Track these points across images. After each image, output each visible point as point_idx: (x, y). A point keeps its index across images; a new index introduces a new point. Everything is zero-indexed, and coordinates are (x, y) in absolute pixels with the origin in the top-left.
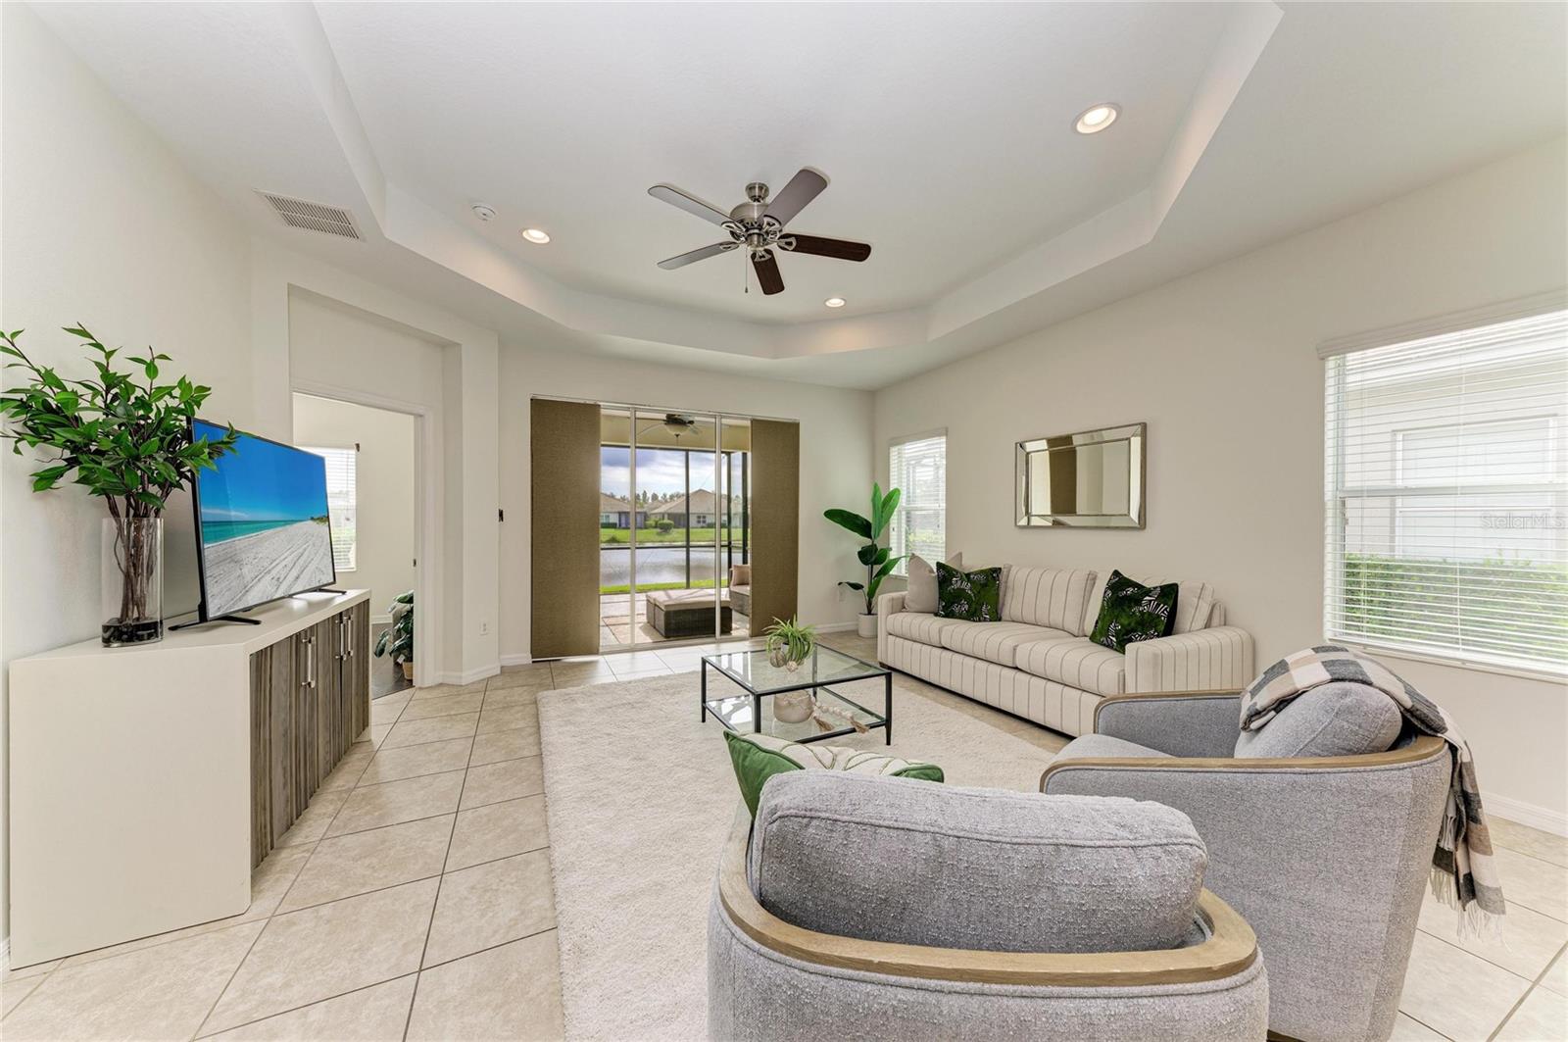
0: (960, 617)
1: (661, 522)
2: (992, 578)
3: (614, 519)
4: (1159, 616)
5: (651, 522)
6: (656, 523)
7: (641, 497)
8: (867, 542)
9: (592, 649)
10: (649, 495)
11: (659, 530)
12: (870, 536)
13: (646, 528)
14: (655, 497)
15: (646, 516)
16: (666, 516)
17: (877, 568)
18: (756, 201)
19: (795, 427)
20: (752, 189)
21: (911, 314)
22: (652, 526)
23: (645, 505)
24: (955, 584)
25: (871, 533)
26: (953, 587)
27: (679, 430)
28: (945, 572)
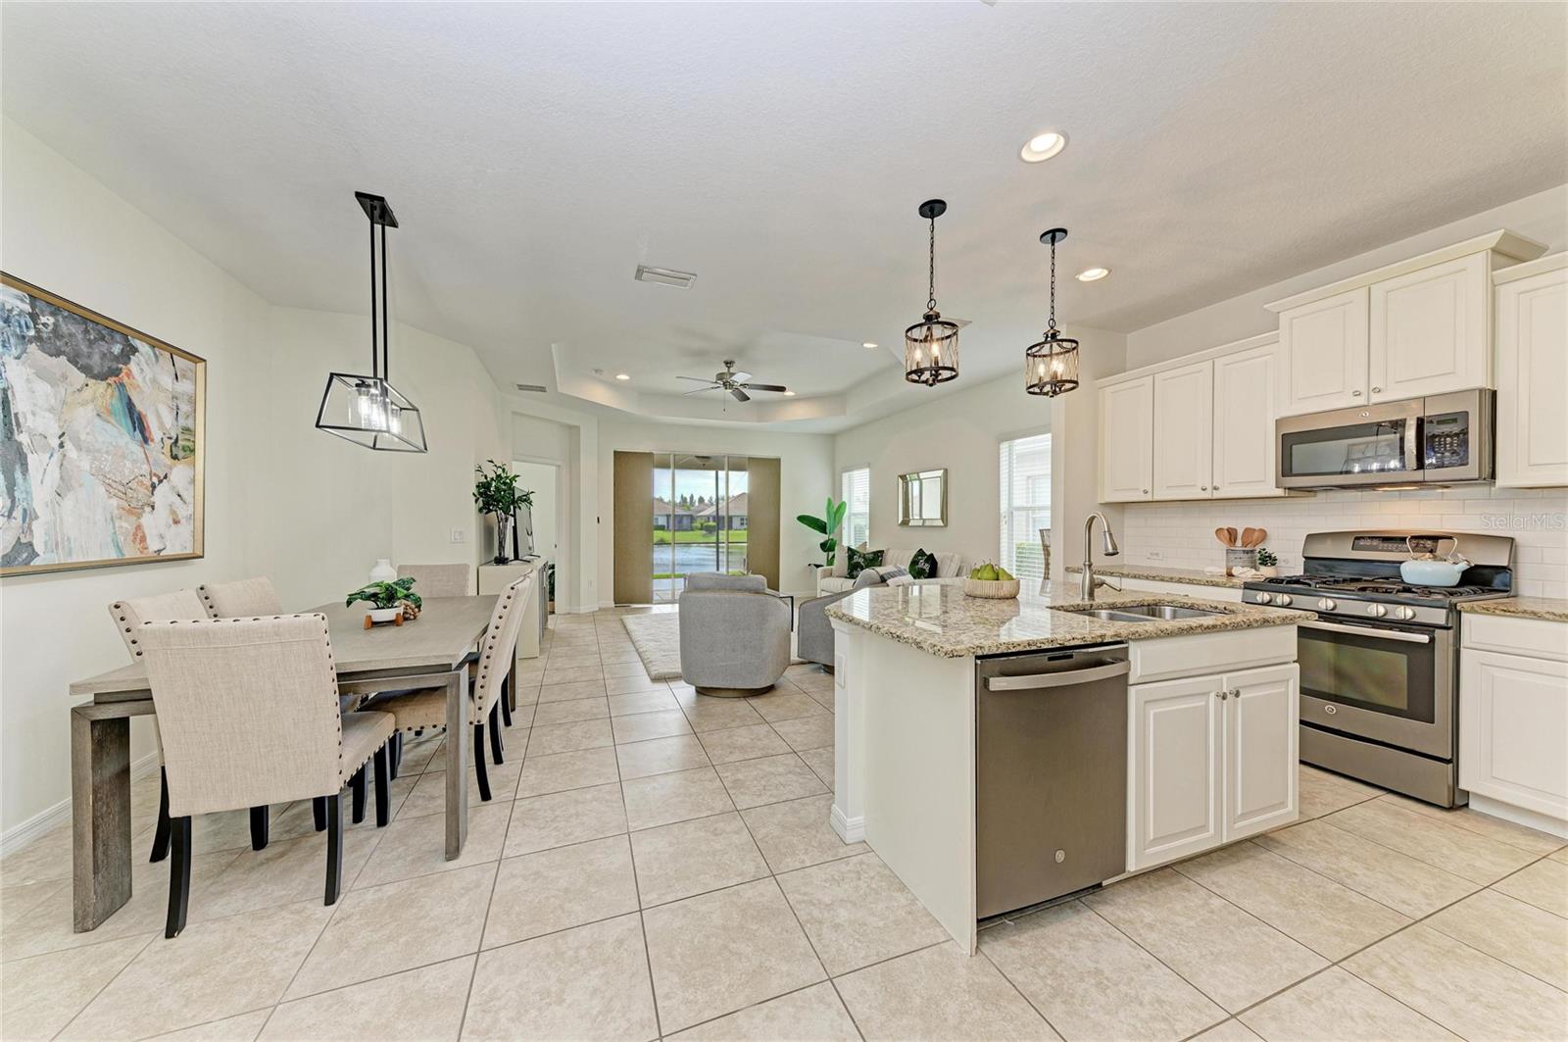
0: (852, 577)
1: (707, 524)
2: (878, 556)
3: (662, 521)
4: (926, 570)
5: (697, 524)
6: (702, 525)
7: (688, 500)
8: (825, 537)
9: (649, 600)
10: (696, 498)
11: (704, 532)
12: (826, 533)
13: (692, 529)
14: (701, 500)
15: (692, 518)
16: (711, 519)
17: (831, 554)
18: (729, 368)
19: (778, 460)
20: (726, 363)
21: (835, 399)
22: (697, 528)
23: (692, 508)
24: (856, 559)
25: (828, 531)
26: (855, 561)
27: (704, 463)
28: (851, 553)
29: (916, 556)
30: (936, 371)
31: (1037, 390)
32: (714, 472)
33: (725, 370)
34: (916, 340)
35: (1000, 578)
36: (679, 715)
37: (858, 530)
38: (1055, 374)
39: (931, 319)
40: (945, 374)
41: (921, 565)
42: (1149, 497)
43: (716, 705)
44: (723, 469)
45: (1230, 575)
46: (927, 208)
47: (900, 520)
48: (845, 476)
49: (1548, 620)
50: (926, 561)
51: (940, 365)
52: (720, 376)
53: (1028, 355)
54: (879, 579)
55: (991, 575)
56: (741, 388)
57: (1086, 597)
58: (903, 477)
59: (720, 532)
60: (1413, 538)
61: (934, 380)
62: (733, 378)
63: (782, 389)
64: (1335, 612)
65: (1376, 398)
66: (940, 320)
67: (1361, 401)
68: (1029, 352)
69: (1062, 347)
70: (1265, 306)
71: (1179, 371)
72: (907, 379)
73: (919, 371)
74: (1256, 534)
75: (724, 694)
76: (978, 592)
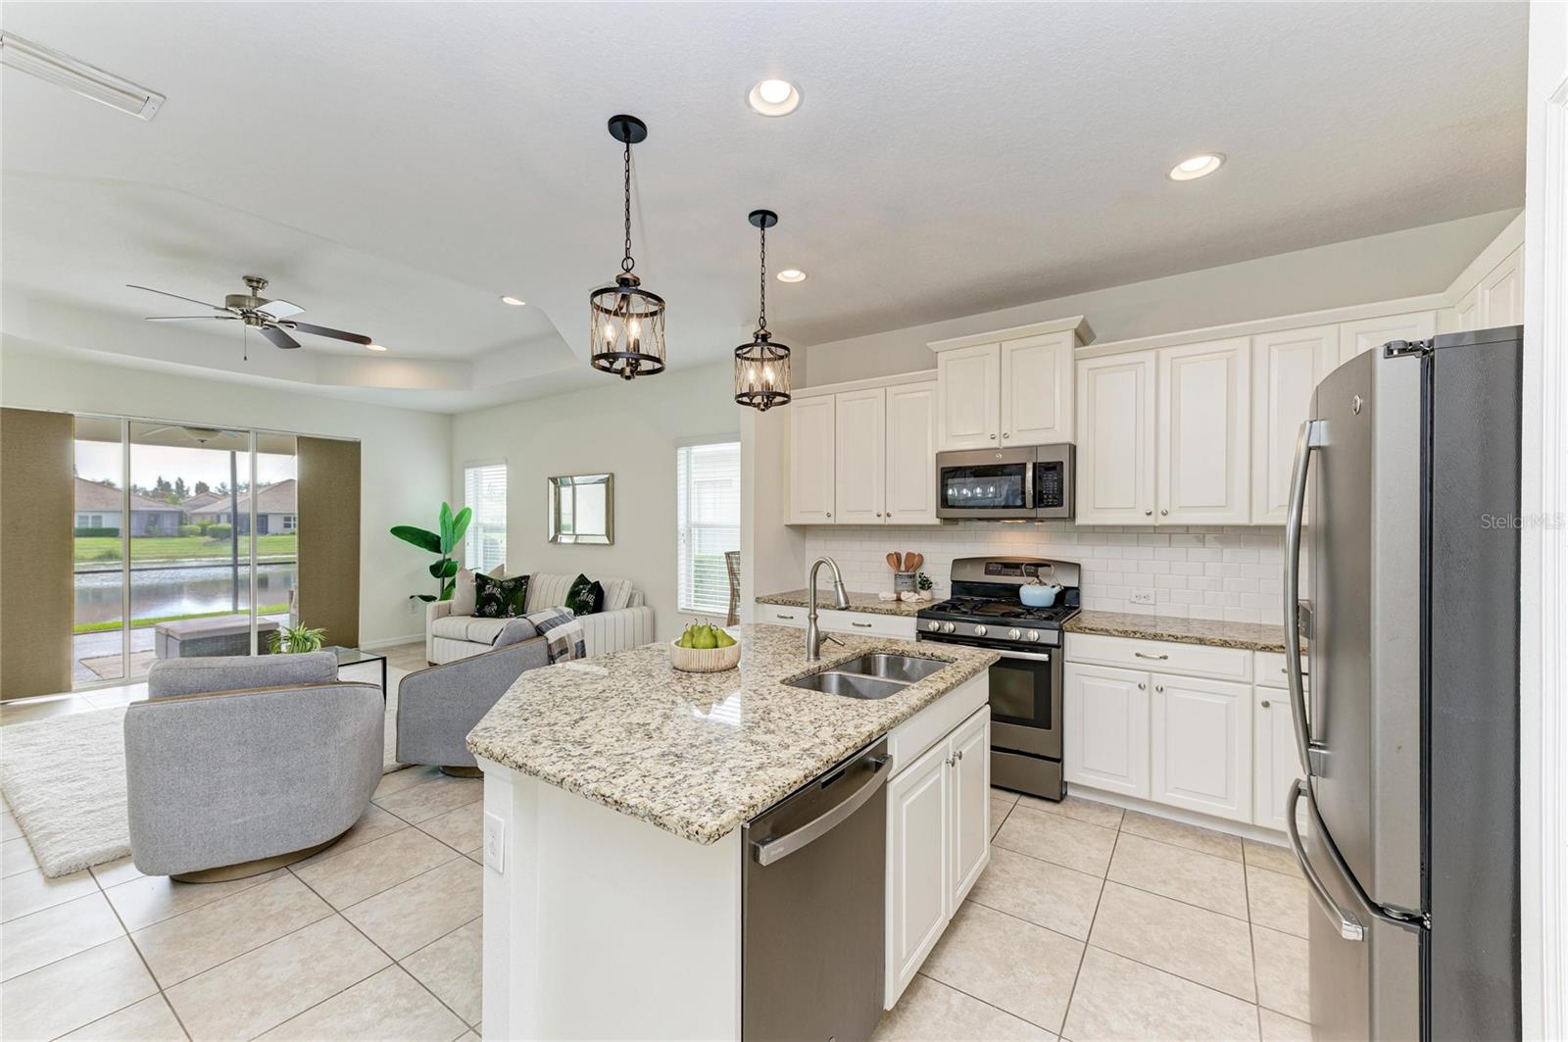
0: (490, 616)
1: (214, 526)
2: (521, 584)
3: (108, 523)
4: (588, 602)
5: (195, 526)
6: (204, 527)
7: (174, 487)
8: (438, 557)
10: (190, 485)
11: (208, 539)
12: (439, 552)
13: (182, 535)
14: (201, 487)
15: (182, 518)
16: (224, 518)
17: (448, 581)
18: (255, 289)
19: (355, 446)
20: (249, 280)
21: (457, 366)
22: (192, 533)
23: (181, 501)
24: (489, 590)
25: (442, 548)
26: (487, 592)
27: (204, 436)
28: (482, 581)
29: (576, 585)
30: (637, 361)
31: (746, 399)
32: (228, 454)
33: (248, 292)
34: (607, 311)
35: (720, 643)
36: (124, 954)
37: (489, 547)
38: (767, 385)
39: (627, 285)
40: (646, 365)
41: (583, 597)
42: (831, 521)
43: (220, 904)
44: (245, 449)
45: (899, 600)
46: (619, 124)
47: (551, 537)
48: (470, 473)
49: (1114, 636)
50: (590, 591)
51: (643, 351)
52: (235, 301)
53: (737, 355)
54: (532, 631)
55: (709, 641)
56: (282, 327)
57: (812, 657)
58: (554, 480)
59: (241, 539)
60: (1027, 565)
61: (632, 372)
62: (264, 308)
63: (364, 340)
64: (987, 636)
65: (1006, 443)
66: (639, 288)
67: (994, 444)
68: (739, 352)
69: (771, 352)
70: (929, 344)
71: (858, 394)
72: (593, 364)
73: (611, 356)
74: (916, 559)
75: (238, 873)
76: (693, 666)
